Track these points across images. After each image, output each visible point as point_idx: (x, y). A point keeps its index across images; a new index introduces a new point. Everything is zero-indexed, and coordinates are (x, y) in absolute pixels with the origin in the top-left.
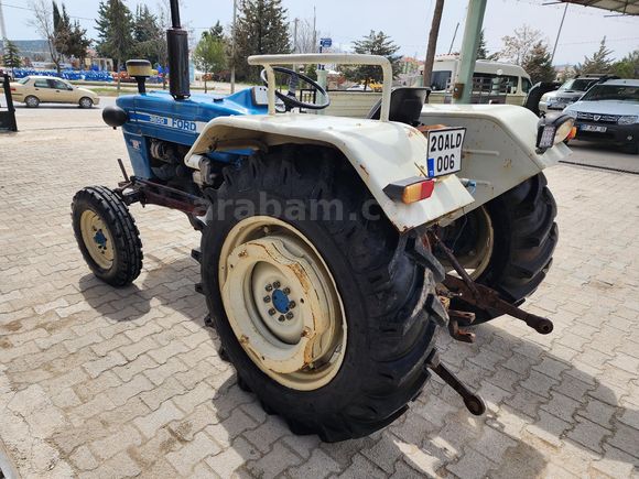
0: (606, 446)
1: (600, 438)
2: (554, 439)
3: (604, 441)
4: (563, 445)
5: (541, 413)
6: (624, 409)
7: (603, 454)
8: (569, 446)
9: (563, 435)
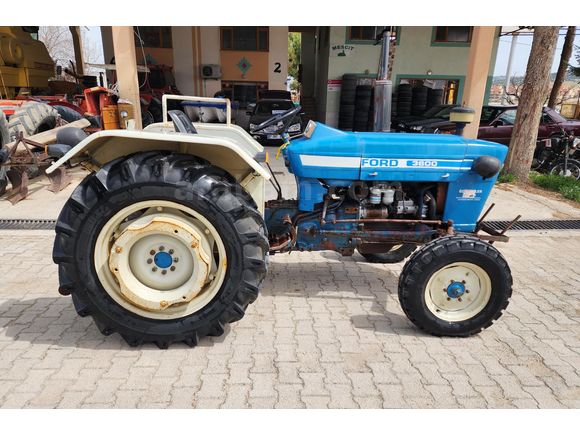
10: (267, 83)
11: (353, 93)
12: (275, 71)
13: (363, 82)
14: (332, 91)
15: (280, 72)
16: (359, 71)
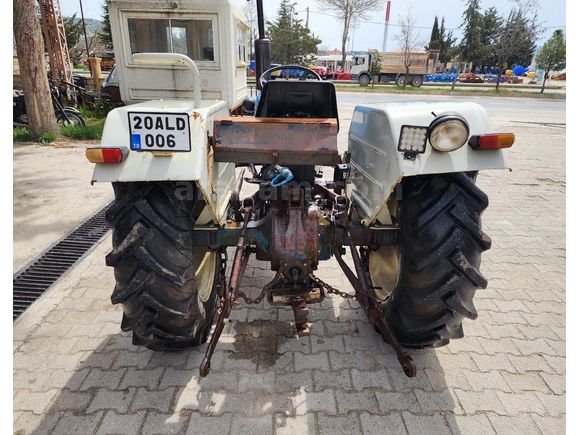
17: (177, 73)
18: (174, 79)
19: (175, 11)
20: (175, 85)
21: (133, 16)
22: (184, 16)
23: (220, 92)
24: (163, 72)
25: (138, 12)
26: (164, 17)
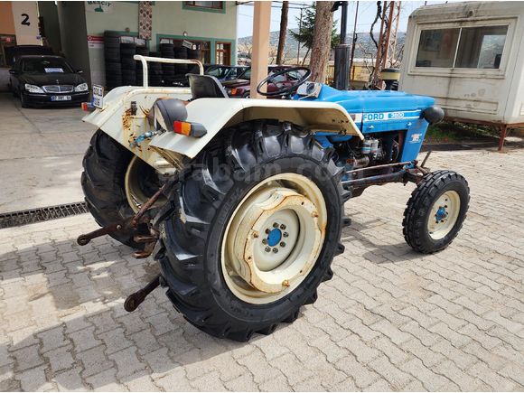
0: (37, 341)
1: (45, 343)
2: (66, 319)
3: (41, 343)
4: (59, 321)
5: (88, 324)
6: (47, 380)
7: (35, 336)
8: (55, 323)
9: (64, 325)
10: (15, 36)
11: (118, 51)
12: (24, 23)
13: (125, 39)
14: (94, 48)
15: (28, 24)
16: (119, 28)
17: (453, 80)
18: (449, 88)
19: (469, 19)
20: (448, 93)
21: (427, 28)
22: (478, 23)
23: (497, 103)
24: (440, 80)
25: (432, 23)
26: (456, 26)
